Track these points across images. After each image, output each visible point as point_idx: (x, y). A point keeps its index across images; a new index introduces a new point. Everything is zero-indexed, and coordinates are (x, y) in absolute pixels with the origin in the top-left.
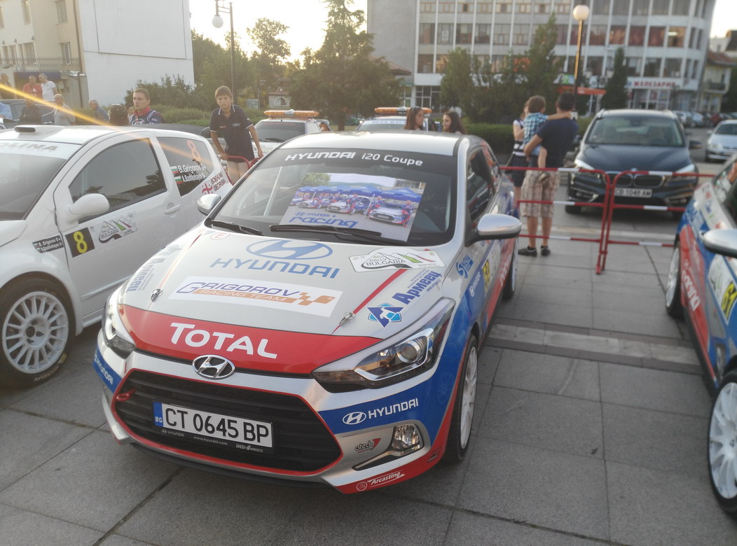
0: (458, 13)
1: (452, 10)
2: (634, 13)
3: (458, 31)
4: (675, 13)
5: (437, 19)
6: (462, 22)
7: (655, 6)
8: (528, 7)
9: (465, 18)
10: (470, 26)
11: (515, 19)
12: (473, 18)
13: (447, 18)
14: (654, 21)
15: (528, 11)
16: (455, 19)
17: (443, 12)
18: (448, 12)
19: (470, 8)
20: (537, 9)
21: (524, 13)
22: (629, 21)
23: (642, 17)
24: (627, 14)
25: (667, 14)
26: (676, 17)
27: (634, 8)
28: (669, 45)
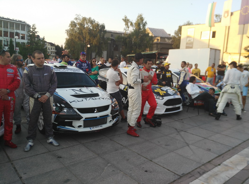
2: (10, 29)
4: (21, 30)
7: (16, 27)
14: (16, 31)
22: (9, 30)
23: (13, 30)
24: (8, 28)
25: (19, 30)
26: (22, 31)
27: (10, 27)
28: (21, 39)
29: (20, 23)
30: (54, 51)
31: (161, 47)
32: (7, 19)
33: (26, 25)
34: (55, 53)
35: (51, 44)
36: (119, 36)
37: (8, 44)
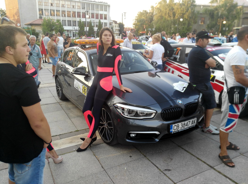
0: (50, 6)
1: (48, 5)
2: (96, 10)
3: (51, 12)
5: (43, 8)
6: (51, 9)
8: (70, 6)
9: (52, 8)
10: (54, 11)
11: (67, 9)
12: (55, 8)
13: (47, 8)
14: (100, 12)
15: (70, 7)
16: (49, 8)
17: (45, 5)
18: (46, 5)
19: (53, 5)
20: (72, 7)
21: (69, 8)
22: (95, 12)
23: (97, 11)
24: (94, 10)
25: (103, 11)
26: (105, 12)
27: (96, 9)
28: (104, 19)
29: (103, 5)
30: (118, 28)
31: (244, 17)
32: (93, 2)
33: (107, 5)
34: (118, 31)
35: (115, 22)
36: (207, 9)
37: (94, 25)
